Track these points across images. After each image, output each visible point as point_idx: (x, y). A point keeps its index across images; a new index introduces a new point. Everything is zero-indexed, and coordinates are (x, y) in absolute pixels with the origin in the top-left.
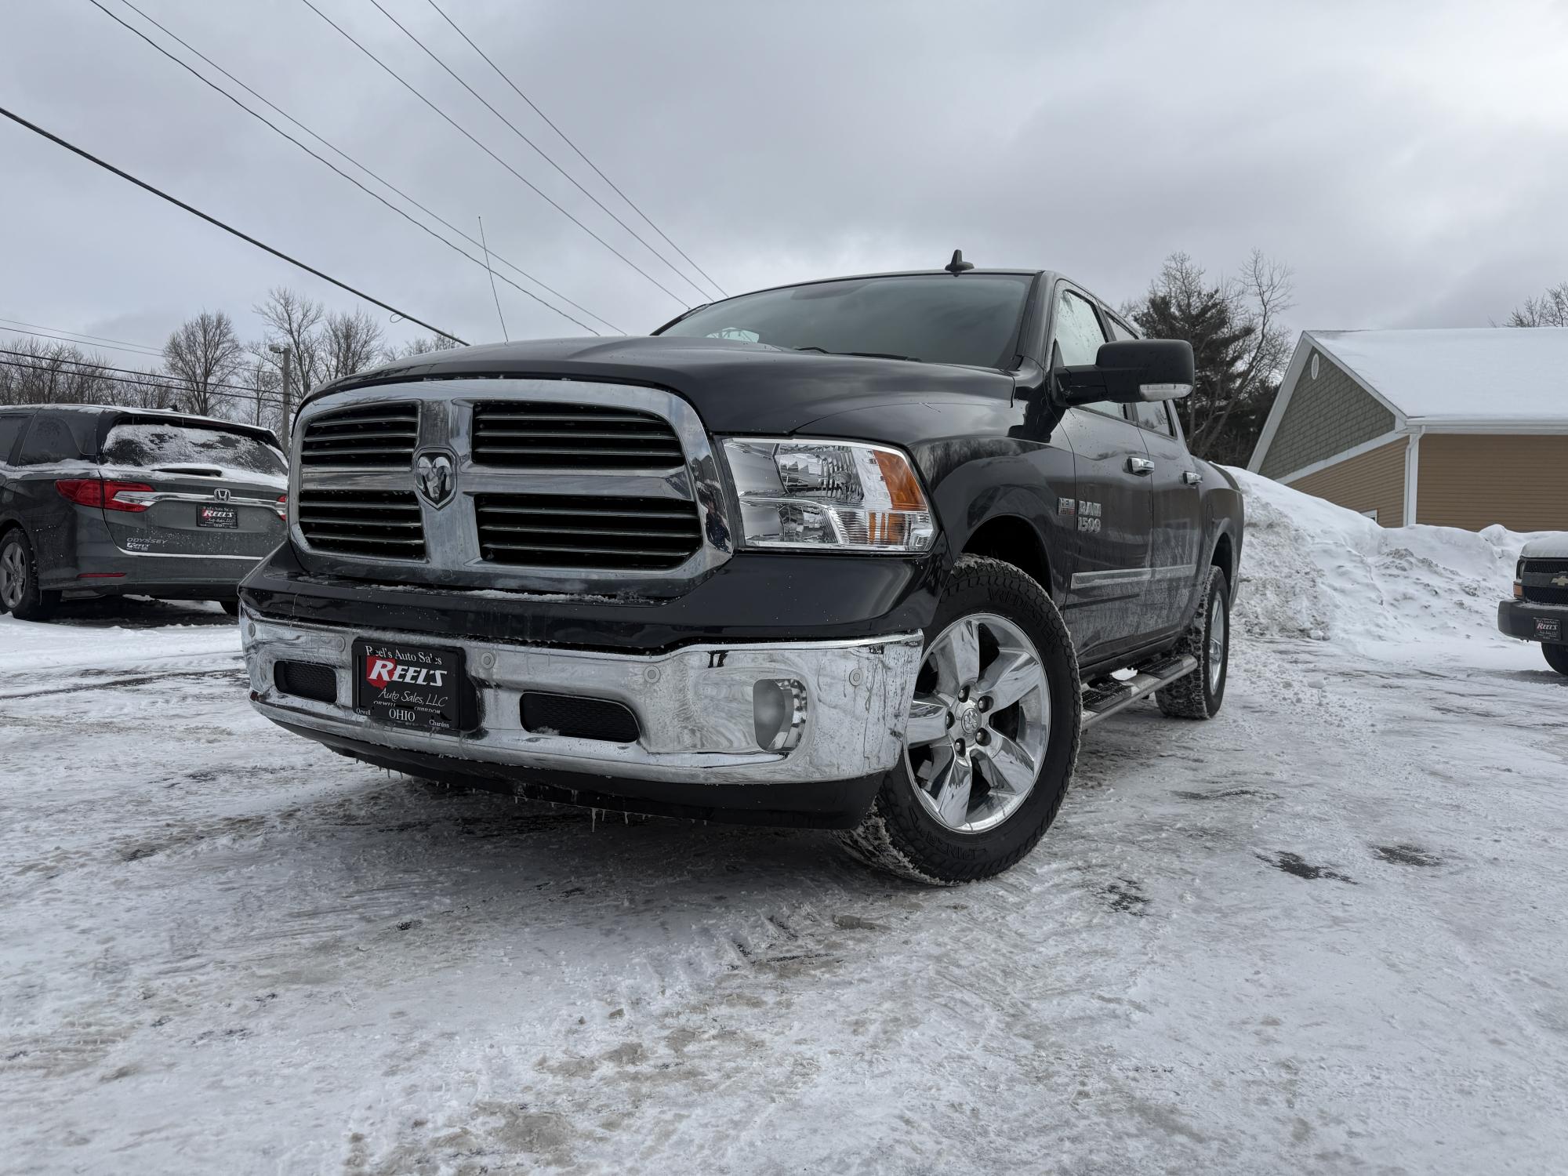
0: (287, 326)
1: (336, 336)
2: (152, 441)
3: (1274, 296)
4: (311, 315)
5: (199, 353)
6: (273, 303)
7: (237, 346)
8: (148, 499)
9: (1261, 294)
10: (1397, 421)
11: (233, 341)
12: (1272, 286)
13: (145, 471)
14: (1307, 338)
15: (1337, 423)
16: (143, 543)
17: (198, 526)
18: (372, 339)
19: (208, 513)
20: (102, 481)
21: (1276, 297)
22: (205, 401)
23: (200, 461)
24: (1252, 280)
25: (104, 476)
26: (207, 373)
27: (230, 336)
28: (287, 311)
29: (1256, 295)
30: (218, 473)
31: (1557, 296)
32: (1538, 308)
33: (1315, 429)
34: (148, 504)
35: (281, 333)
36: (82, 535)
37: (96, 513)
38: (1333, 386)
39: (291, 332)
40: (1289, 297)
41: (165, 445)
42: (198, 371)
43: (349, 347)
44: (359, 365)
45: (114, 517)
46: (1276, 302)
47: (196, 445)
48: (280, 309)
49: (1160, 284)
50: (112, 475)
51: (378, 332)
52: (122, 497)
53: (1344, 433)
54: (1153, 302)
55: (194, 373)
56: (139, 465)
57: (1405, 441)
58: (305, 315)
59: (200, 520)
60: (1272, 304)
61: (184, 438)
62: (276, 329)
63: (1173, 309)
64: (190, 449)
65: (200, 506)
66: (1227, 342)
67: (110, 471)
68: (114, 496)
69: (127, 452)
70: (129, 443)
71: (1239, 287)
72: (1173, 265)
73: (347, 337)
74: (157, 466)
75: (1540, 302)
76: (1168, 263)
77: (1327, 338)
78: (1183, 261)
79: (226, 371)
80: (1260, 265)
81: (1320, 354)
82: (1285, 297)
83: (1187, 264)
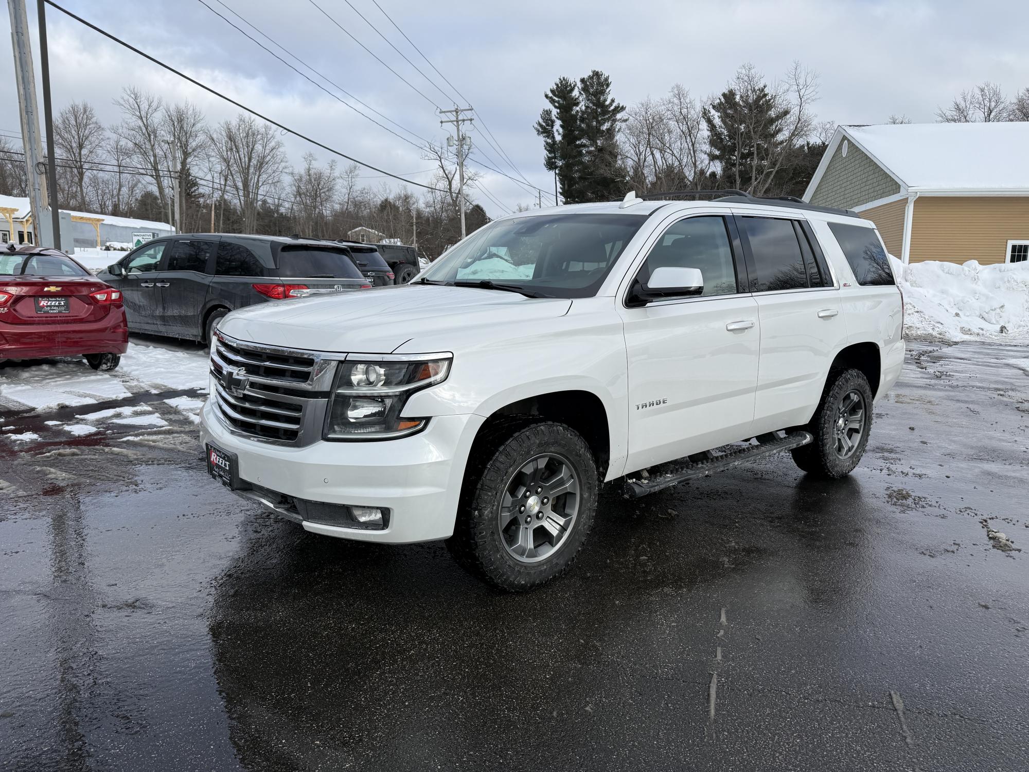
0: (138, 113)
1: (171, 120)
4: (154, 105)
5: (73, 132)
6: (126, 97)
7: (100, 127)
9: (799, 91)
10: (902, 189)
11: (96, 123)
12: (806, 86)
14: (837, 126)
15: (859, 187)
18: (198, 122)
21: (807, 93)
22: (81, 167)
24: (793, 82)
26: (81, 146)
27: (94, 120)
28: (137, 102)
29: (796, 92)
31: (982, 90)
32: (969, 97)
33: (843, 189)
35: (134, 118)
38: (857, 162)
39: (141, 118)
40: (817, 93)
42: (74, 145)
43: (182, 127)
44: (191, 140)
46: (808, 96)
48: (131, 101)
49: (733, 83)
51: (201, 117)
53: (864, 193)
54: (724, 95)
55: (71, 147)
57: (906, 200)
58: (150, 106)
60: (805, 97)
62: (131, 116)
63: (738, 98)
66: (772, 121)
71: (786, 87)
72: (744, 72)
73: (180, 120)
75: (970, 94)
76: (740, 70)
77: (854, 130)
78: (749, 70)
79: (94, 145)
80: (799, 71)
81: (848, 140)
82: (814, 93)
83: (753, 71)
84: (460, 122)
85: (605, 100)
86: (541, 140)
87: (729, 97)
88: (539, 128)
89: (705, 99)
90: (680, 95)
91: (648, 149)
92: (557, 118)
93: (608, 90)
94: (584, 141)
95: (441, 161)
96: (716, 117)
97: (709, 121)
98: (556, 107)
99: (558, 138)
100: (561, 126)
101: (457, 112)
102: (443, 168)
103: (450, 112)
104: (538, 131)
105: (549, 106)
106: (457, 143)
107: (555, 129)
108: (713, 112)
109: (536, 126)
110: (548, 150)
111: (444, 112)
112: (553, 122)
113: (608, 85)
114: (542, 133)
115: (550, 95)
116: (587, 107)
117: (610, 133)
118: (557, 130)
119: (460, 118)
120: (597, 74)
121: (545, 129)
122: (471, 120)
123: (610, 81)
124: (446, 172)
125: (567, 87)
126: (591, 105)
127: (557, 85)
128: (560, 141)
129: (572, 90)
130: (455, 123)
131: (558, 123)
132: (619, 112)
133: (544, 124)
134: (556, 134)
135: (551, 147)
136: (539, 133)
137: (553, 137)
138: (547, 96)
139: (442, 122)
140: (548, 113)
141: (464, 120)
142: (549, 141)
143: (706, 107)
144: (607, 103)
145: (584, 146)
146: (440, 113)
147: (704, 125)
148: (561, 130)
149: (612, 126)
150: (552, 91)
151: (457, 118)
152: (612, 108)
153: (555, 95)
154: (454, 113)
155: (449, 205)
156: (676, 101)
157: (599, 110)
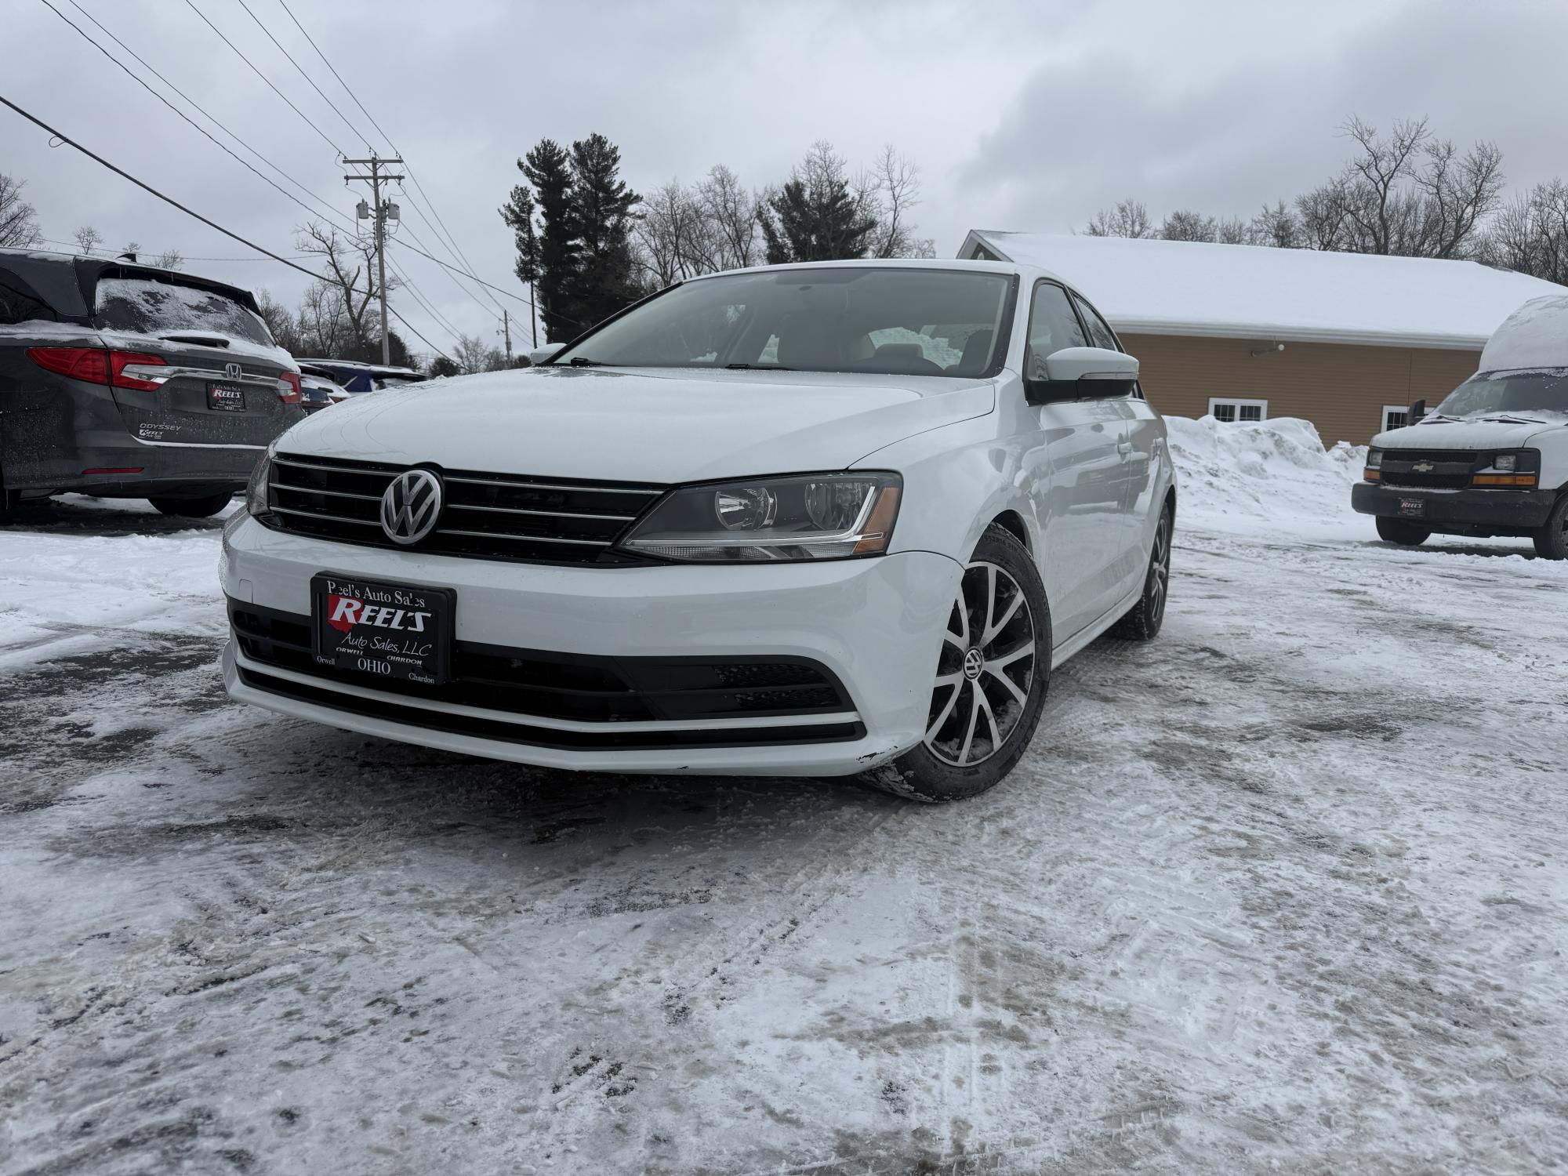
2: (147, 301)
3: (905, 191)
8: (161, 376)
9: (893, 189)
12: (902, 182)
13: (150, 338)
14: (974, 236)
16: (157, 430)
17: (210, 408)
19: (217, 393)
20: (107, 351)
21: (904, 192)
23: (201, 328)
24: (885, 175)
25: (109, 345)
29: (888, 189)
30: (225, 344)
34: (161, 381)
36: (83, 420)
37: (101, 392)
40: (917, 193)
41: (162, 306)
45: (123, 395)
46: (905, 198)
47: (191, 307)
49: (801, 171)
50: (119, 344)
52: (132, 372)
54: (788, 188)
56: (143, 331)
59: (211, 402)
60: (901, 199)
61: (177, 298)
63: (807, 195)
64: (189, 314)
65: (209, 383)
67: (112, 337)
68: (122, 370)
69: (123, 314)
70: (123, 302)
71: (876, 181)
72: (817, 152)
74: (163, 334)
76: (812, 150)
77: (993, 237)
78: (826, 150)
80: (892, 160)
82: (913, 194)
83: (830, 153)
84: (380, 181)
85: (611, 183)
86: (511, 233)
87: (794, 192)
88: (509, 214)
89: (760, 192)
90: (724, 180)
91: (676, 259)
92: (537, 200)
93: (614, 168)
94: (578, 241)
95: (331, 255)
96: (776, 219)
97: (767, 227)
98: (534, 183)
99: (538, 233)
100: (543, 214)
101: (374, 165)
102: (334, 266)
103: (363, 162)
104: (507, 218)
105: (525, 182)
106: (374, 214)
107: (533, 218)
108: (773, 212)
109: (503, 210)
110: (522, 250)
111: (352, 162)
112: (531, 207)
113: (615, 160)
114: (513, 222)
115: (526, 163)
116: (583, 189)
117: (618, 232)
118: (537, 221)
119: (381, 172)
120: (598, 141)
121: (519, 218)
122: (400, 178)
123: (618, 154)
124: (341, 273)
125: (553, 156)
126: (588, 186)
127: (537, 149)
128: (541, 238)
129: (561, 161)
130: (371, 181)
131: (539, 209)
132: (631, 203)
133: (517, 209)
134: (535, 227)
135: (527, 246)
136: (509, 222)
137: (530, 231)
138: (520, 165)
139: (347, 178)
140: (524, 192)
141: (386, 178)
142: (525, 236)
143: (762, 204)
144: (614, 187)
145: (578, 248)
146: (345, 162)
147: (758, 230)
148: (543, 221)
149: (619, 221)
150: (530, 157)
151: (375, 173)
152: (621, 195)
153: (533, 164)
154: (370, 165)
155: (343, 328)
156: (718, 189)
157: (600, 195)
